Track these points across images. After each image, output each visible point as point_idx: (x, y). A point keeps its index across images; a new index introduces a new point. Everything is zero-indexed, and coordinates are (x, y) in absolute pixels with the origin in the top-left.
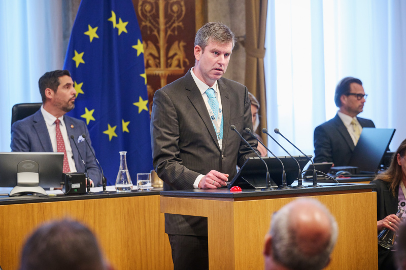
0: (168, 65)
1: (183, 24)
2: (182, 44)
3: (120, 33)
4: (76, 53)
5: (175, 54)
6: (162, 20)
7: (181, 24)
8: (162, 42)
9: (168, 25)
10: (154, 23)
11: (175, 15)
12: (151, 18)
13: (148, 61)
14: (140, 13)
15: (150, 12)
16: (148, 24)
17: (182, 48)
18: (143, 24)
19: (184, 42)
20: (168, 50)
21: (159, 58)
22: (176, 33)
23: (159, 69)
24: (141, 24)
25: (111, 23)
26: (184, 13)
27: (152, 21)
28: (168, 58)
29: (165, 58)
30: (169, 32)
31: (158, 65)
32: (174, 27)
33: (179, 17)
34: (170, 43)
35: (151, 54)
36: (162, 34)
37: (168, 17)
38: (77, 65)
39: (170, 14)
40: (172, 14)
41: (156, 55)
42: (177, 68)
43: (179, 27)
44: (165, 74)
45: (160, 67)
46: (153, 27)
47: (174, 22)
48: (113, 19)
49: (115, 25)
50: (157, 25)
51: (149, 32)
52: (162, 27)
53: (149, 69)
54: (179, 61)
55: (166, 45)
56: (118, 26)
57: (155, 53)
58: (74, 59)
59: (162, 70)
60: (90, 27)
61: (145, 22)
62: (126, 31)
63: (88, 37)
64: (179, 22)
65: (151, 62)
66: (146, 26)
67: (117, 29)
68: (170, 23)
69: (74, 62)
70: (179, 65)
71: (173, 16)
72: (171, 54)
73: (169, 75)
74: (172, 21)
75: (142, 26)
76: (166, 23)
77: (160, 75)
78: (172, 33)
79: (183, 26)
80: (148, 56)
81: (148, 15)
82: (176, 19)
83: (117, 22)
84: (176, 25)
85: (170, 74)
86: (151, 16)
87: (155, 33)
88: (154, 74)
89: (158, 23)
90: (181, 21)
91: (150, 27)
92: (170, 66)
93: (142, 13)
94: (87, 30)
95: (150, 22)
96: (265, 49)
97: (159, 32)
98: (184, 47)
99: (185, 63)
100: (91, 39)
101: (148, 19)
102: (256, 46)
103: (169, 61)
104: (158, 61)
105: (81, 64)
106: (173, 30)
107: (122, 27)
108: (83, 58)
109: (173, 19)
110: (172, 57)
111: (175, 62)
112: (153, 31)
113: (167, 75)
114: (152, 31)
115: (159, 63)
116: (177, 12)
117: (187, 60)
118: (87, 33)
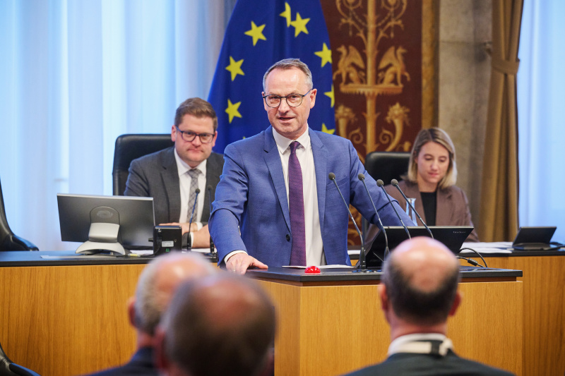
0: (378, 80)
1: (403, 23)
2: (400, 50)
3: (297, 33)
4: (232, 60)
5: (390, 66)
6: (371, 15)
7: (399, 22)
8: (370, 48)
9: (380, 24)
10: (360, 21)
11: (392, 10)
12: (354, 13)
13: (348, 74)
14: (338, 6)
15: (354, 4)
16: (350, 22)
17: (400, 57)
18: (343, 21)
19: (404, 48)
20: (378, 59)
21: (365, 70)
22: (392, 35)
23: (364, 85)
24: (340, 21)
25: (284, 19)
26: (404, 7)
27: (357, 17)
28: (378, 70)
29: (374, 71)
30: (382, 34)
31: (363, 80)
32: (390, 28)
33: (397, 12)
34: (382, 49)
35: (353, 65)
36: (371, 36)
37: (381, 12)
38: (233, 77)
39: (384, 8)
40: (387, 8)
41: (362, 66)
42: (393, 86)
43: (396, 27)
44: (374, 93)
45: (366, 83)
46: (357, 26)
47: (389, 20)
48: (287, 14)
49: (289, 22)
50: (363, 24)
51: (351, 33)
52: (371, 26)
53: (350, 85)
54: (395, 75)
55: (376, 52)
56: (294, 24)
57: (359, 62)
58: (228, 68)
59: (368, 87)
60: (253, 25)
61: (346, 19)
62: (306, 31)
63: (250, 38)
64: (397, 20)
65: (353, 75)
66: (347, 25)
67: (292, 29)
68: (383, 21)
69: (229, 73)
70: (394, 81)
71: (387, 11)
72: (383, 64)
73: (379, 95)
74: (386, 18)
75: (341, 24)
76: (377, 21)
77: (366, 93)
78: (386, 35)
79: (402, 26)
80: (349, 66)
81: (351, 8)
82: (393, 15)
83: (293, 18)
84: (392, 23)
85: (381, 93)
86: (355, 10)
87: (361, 35)
88: (358, 92)
89: (365, 20)
90: (401, 18)
91: (353, 27)
92: (382, 81)
93: (342, 6)
94: (250, 28)
95: (354, 19)
96: (518, 60)
97: (366, 33)
98: (403, 55)
99: (403, 78)
100: (255, 42)
101: (350, 14)
102: (503, 57)
103: (380, 75)
104: (363, 74)
105: (238, 76)
106: (388, 32)
107: (300, 25)
108: (242, 67)
109: (389, 15)
110: (385, 69)
111: (389, 76)
112: (358, 32)
113: (376, 94)
114: (355, 31)
115: (366, 77)
116: (395, 6)
117: (407, 74)
118: (248, 33)
